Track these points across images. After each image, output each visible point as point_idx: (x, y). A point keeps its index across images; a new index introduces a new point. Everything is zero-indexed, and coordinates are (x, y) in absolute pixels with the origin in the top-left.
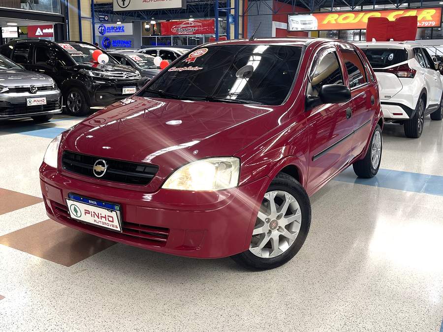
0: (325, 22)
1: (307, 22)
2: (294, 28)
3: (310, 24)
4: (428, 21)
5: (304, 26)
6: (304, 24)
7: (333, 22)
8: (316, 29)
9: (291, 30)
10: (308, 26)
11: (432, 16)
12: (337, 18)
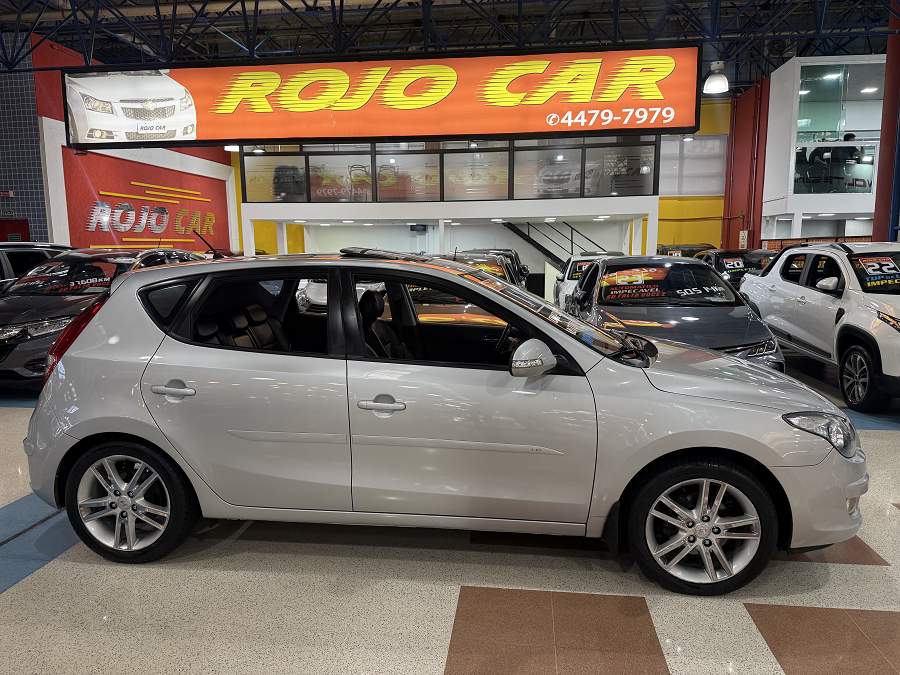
0: (229, 106)
1: (150, 106)
2: (98, 134)
3: (161, 113)
4: (649, 104)
5: (141, 123)
6: (139, 114)
7: (263, 106)
8: (192, 136)
9: (83, 139)
10: (156, 122)
11: (661, 84)
12: (278, 91)
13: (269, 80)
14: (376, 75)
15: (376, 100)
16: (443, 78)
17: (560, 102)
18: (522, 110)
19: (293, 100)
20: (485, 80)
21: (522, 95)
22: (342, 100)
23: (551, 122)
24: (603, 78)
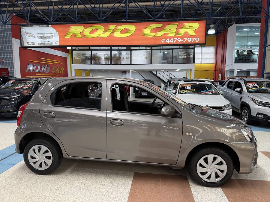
1: (45, 35)
2: (30, 43)
3: (49, 37)
4: (191, 37)
5: (43, 40)
7: (79, 36)
8: (58, 44)
9: (25, 45)
10: (47, 40)
11: (195, 31)
12: (83, 32)
13: (81, 28)
14: (112, 27)
15: (112, 35)
16: (132, 28)
17: (165, 36)
18: (154, 38)
19: (87, 34)
21: (154, 34)
22: (102, 35)
23: (163, 42)
24: (178, 29)
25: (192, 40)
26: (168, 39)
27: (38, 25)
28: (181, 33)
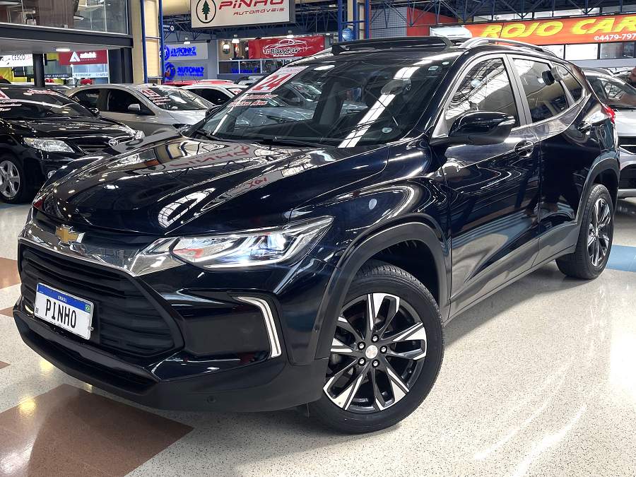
4: (632, 32)
7: (495, 36)
12: (501, 31)
13: (498, 28)
14: (535, 25)
15: (533, 34)
17: (599, 33)
18: (586, 36)
20: (571, 26)
21: (585, 31)
22: (522, 34)
23: (596, 39)
24: (616, 24)
25: (633, 36)
26: (603, 36)
27: (450, 26)
28: (619, 28)
